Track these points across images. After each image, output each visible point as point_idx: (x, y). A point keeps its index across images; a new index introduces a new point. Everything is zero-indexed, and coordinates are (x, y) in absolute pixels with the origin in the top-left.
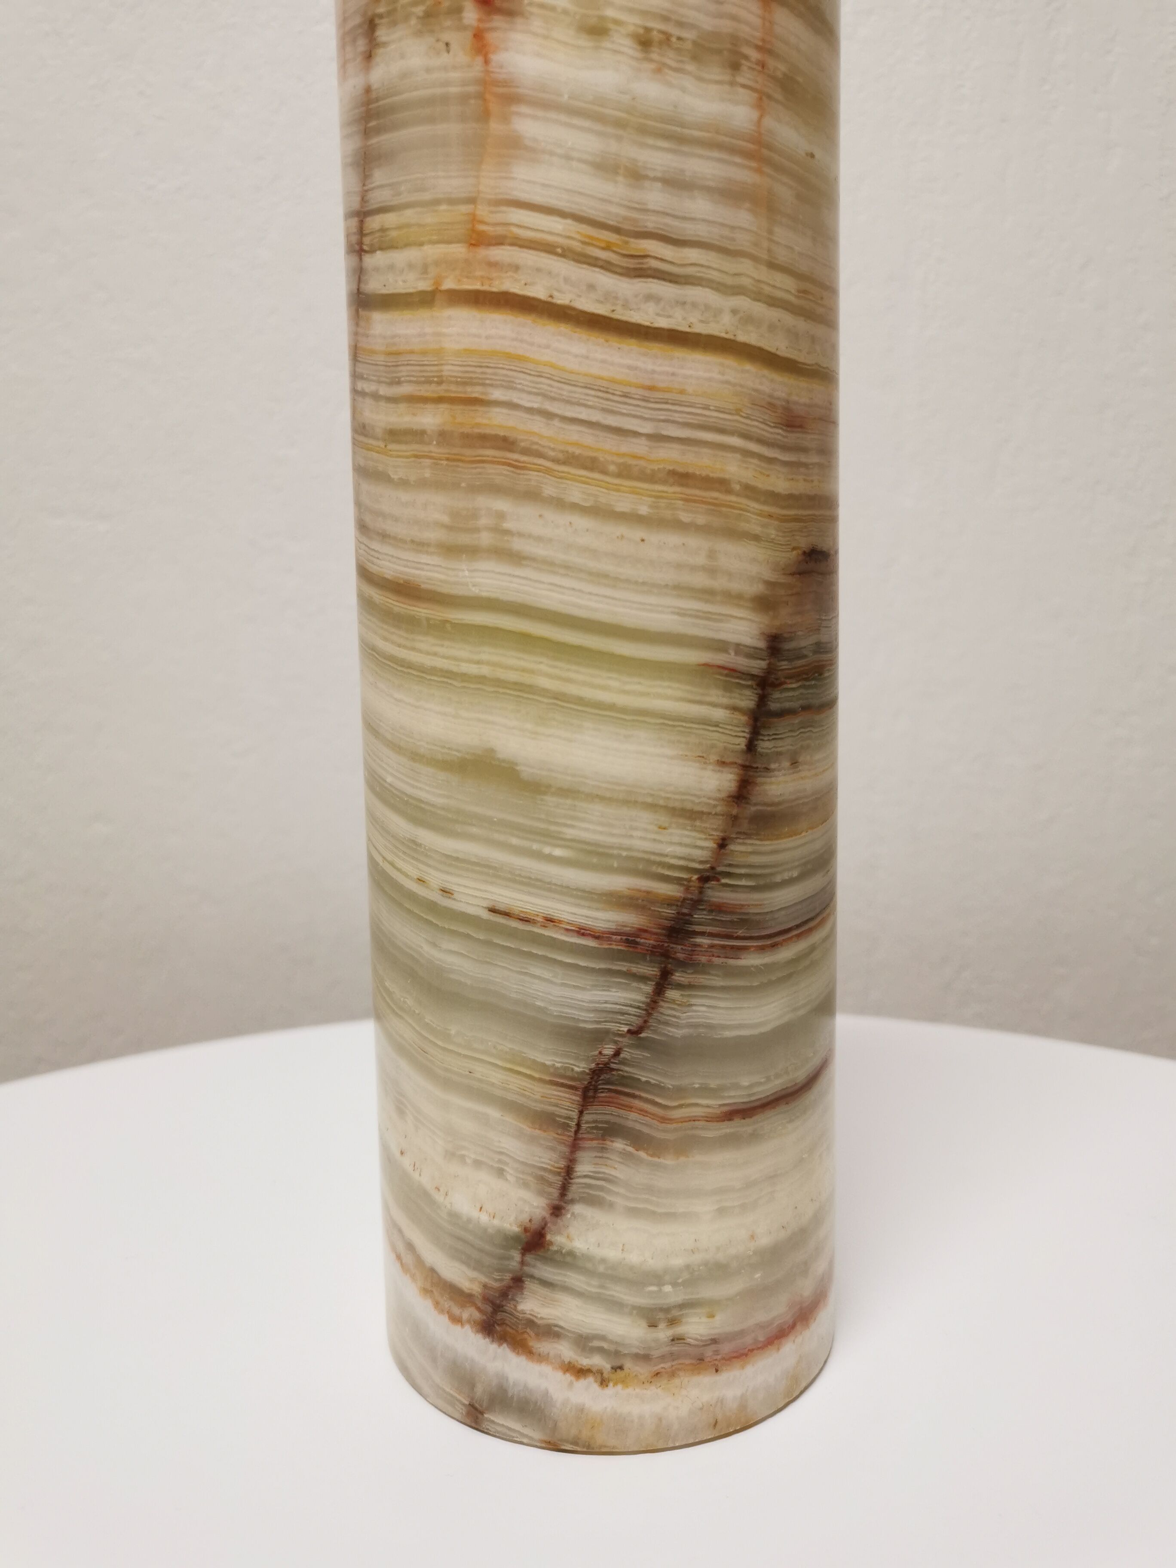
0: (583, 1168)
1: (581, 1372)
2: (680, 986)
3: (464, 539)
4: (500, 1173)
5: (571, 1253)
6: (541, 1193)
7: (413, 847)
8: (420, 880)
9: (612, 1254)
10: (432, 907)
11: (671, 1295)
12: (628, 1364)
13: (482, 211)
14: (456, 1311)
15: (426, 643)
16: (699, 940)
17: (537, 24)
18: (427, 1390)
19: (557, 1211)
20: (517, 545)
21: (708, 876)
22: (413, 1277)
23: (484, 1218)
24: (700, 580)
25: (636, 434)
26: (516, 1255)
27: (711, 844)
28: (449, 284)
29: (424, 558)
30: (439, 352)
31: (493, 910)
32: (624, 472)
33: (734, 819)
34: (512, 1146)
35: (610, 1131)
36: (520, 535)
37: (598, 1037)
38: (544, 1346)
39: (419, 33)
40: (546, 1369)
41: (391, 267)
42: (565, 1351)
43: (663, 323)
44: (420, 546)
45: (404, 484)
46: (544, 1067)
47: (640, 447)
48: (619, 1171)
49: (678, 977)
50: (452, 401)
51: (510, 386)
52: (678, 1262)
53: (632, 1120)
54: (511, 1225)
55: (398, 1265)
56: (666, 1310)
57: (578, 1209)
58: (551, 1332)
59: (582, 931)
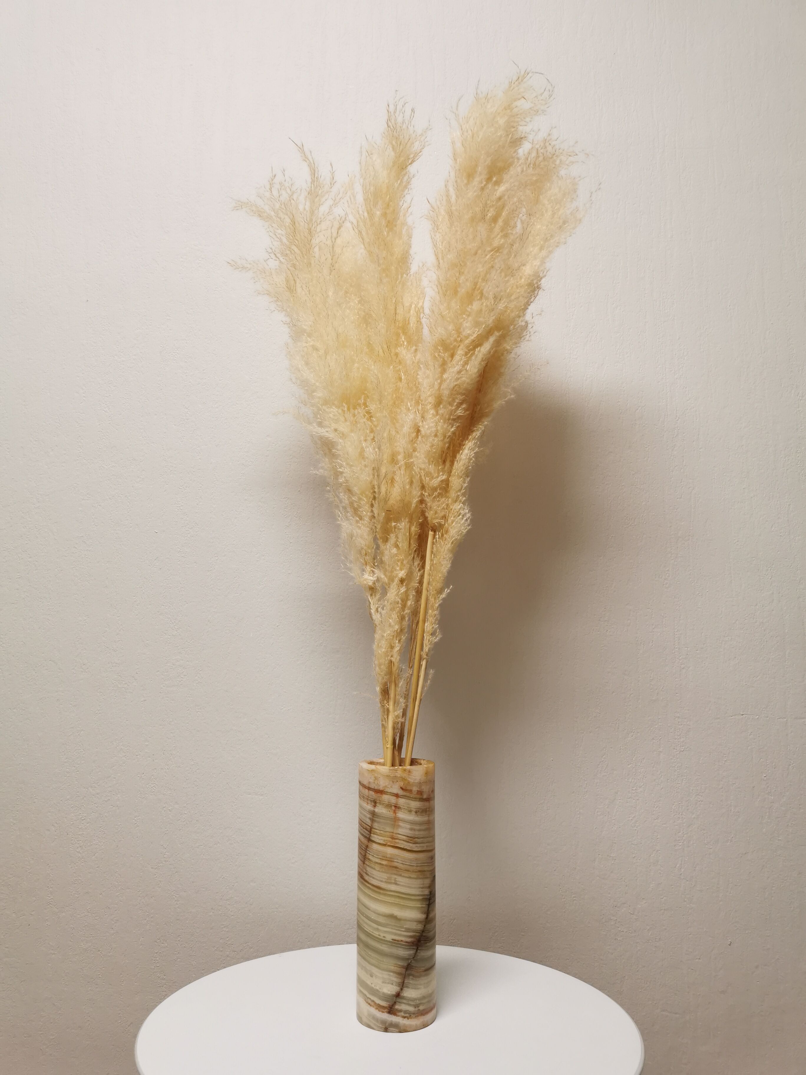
0: (406, 981)
1: (404, 1017)
2: (420, 950)
3: (389, 881)
4: (392, 984)
5: (404, 997)
6: (399, 987)
7: (378, 929)
8: (379, 935)
9: (409, 996)
10: (381, 939)
11: (418, 1002)
12: (412, 1015)
13: (394, 835)
14: (383, 1010)
15: (381, 896)
16: (422, 942)
17: (403, 811)
18: (375, 1027)
19: (402, 989)
20: (398, 883)
21: (423, 931)
22: (373, 1007)
23: (389, 992)
24: (422, 886)
25: (414, 866)
26: (395, 998)
27: (423, 926)
28: (388, 844)
29: (382, 883)
30: (386, 853)
31: (393, 940)
32: (413, 872)
33: (426, 922)
34: (395, 979)
35: (409, 975)
36: (399, 881)
37: (408, 959)
38: (400, 1014)
39: (385, 808)
40: (399, 1018)
41: (378, 838)
42: (402, 1014)
43: (418, 850)
44: (381, 881)
45: (379, 871)
46: (399, 965)
47: (415, 868)
48: (411, 982)
49: (419, 948)
50: (388, 861)
51: (398, 859)
52: (419, 996)
53: (413, 972)
54: (394, 993)
55: (369, 1005)
56: (417, 1005)
57: (405, 989)
58: (401, 1011)
59: (406, 942)
